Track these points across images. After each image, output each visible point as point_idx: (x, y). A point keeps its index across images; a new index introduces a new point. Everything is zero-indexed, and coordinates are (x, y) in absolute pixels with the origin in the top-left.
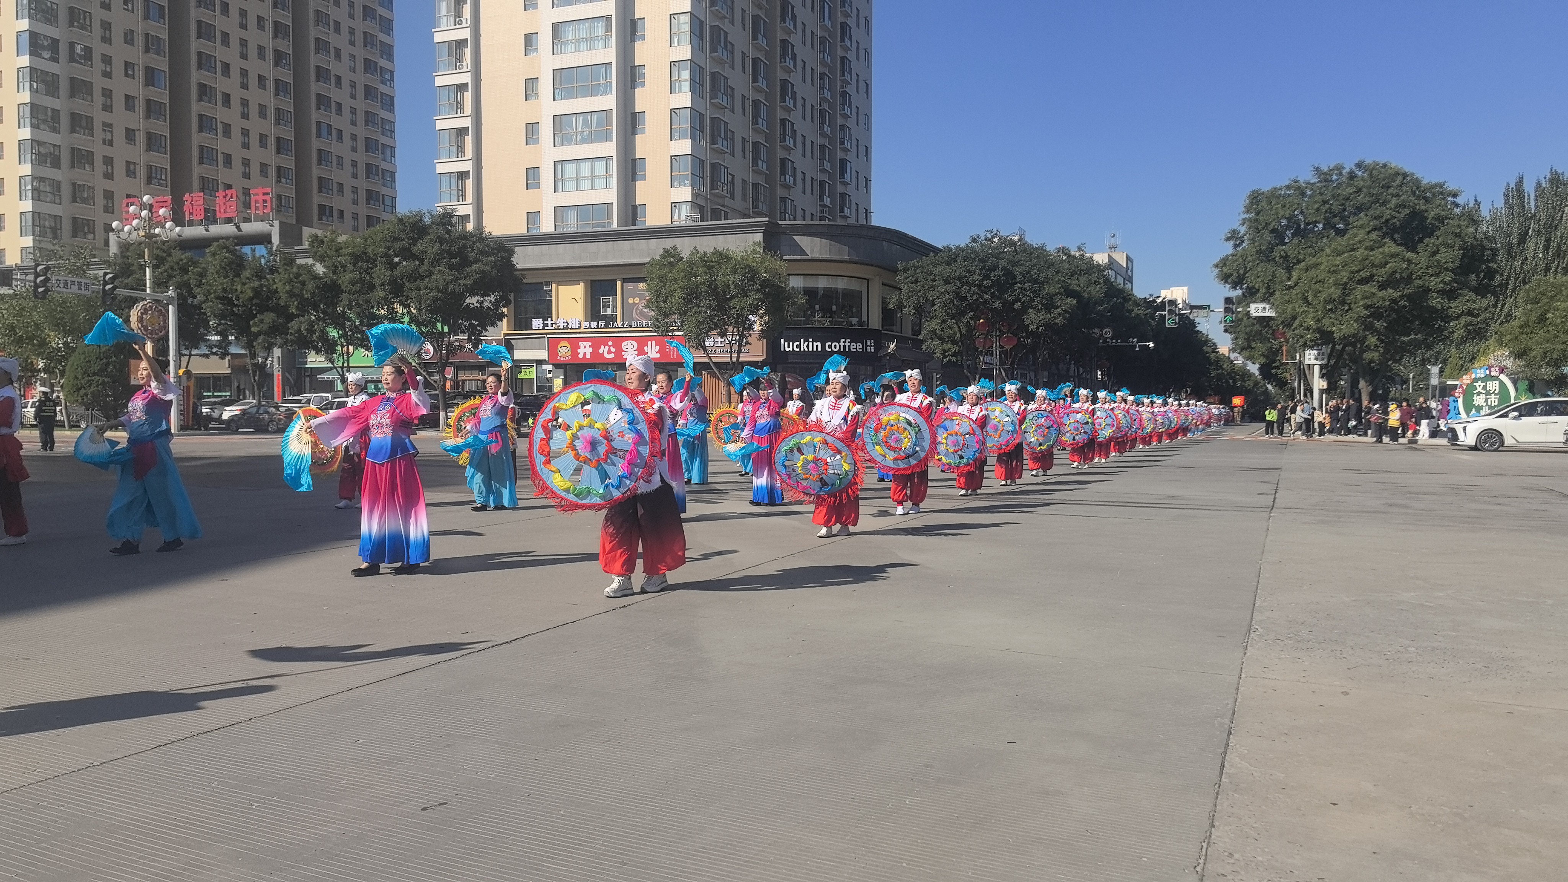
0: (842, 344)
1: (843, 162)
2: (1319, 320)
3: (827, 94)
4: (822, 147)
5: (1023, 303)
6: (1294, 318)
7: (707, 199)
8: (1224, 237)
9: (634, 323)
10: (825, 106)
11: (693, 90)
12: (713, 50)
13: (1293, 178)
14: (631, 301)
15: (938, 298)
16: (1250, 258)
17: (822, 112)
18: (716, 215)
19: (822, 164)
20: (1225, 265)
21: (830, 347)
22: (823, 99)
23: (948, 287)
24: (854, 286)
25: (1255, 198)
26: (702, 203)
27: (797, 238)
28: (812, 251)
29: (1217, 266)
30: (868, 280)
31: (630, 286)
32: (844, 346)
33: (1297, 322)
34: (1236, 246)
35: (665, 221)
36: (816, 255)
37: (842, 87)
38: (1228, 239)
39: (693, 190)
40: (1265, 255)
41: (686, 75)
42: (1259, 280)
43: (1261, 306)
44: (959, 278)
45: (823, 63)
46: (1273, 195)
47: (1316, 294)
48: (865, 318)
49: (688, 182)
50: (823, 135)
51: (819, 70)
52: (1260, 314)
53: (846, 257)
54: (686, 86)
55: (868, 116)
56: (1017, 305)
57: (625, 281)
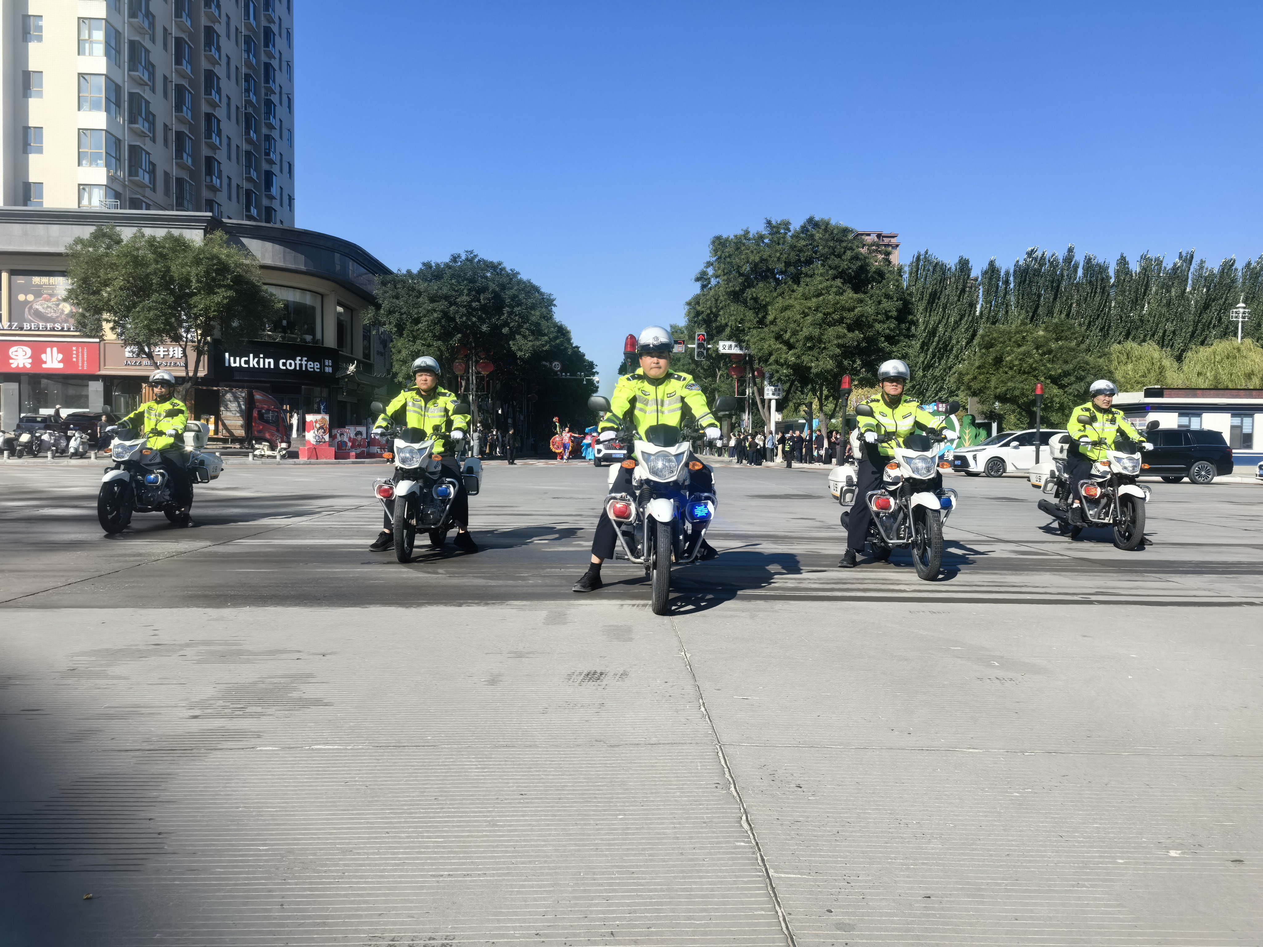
0: (298, 362)
1: (269, 176)
3: (253, 98)
4: (248, 153)
5: (510, 329)
7: (124, 186)
8: (694, 278)
9: (26, 326)
10: (250, 110)
11: (107, 54)
12: (133, 15)
14: (21, 297)
15: (425, 316)
16: (721, 298)
17: (248, 117)
18: (134, 203)
19: (248, 172)
20: (698, 303)
21: (284, 364)
22: (248, 102)
23: (435, 305)
24: (308, 299)
25: (719, 243)
26: (119, 189)
27: (245, 241)
28: (263, 256)
29: (689, 304)
30: (322, 296)
31: (20, 280)
32: (301, 365)
34: (703, 287)
35: (69, 203)
36: (268, 261)
37: (266, 95)
38: (697, 279)
39: (108, 171)
40: (736, 296)
41: (99, 35)
43: (728, 343)
44: (446, 297)
45: (248, 64)
46: (739, 243)
48: (319, 336)
49: (102, 162)
50: (249, 141)
51: (244, 70)
52: (727, 351)
53: (303, 267)
54: (99, 49)
55: (291, 132)
56: (505, 330)
57: (13, 273)
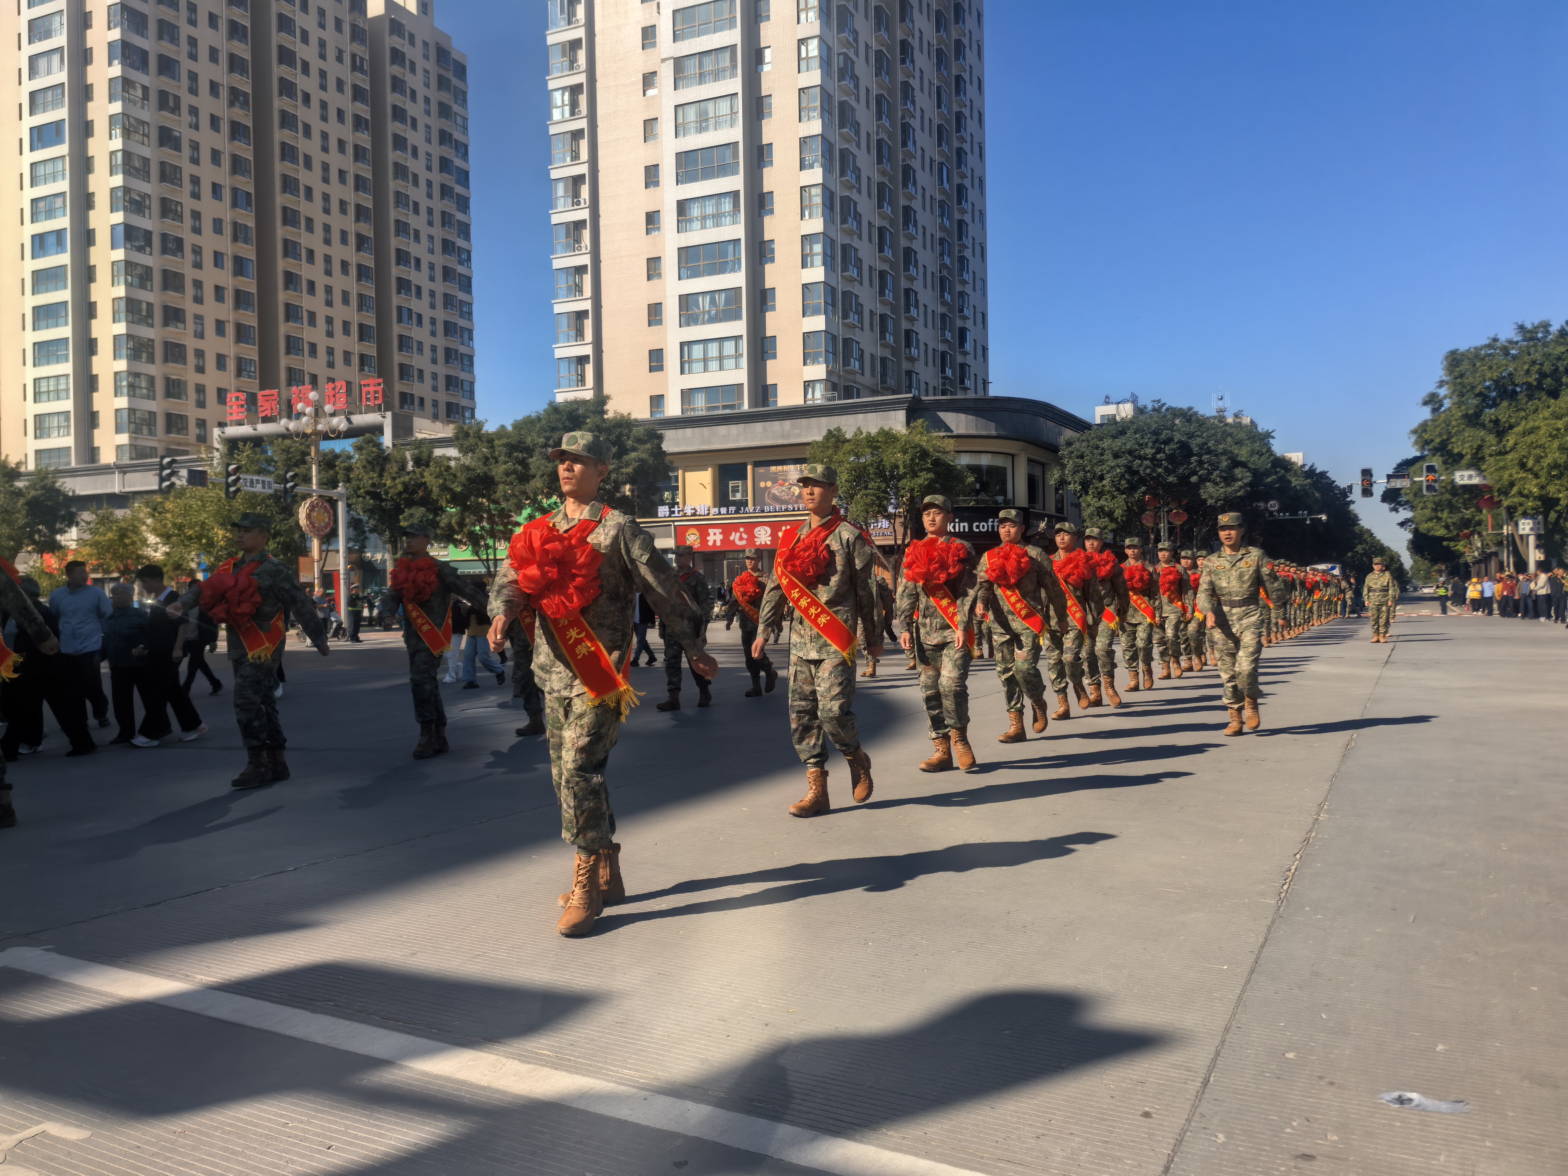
1: (963, 332)
2: (1542, 487)
3: (947, 260)
4: (943, 316)
5: (1200, 477)
6: (1512, 484)
7: (839, 376)
8: (1420, 401)
9: (766, 508)
10: (945, 273)
11: (824, 263)
12: (844, 221)
13: (1492, 336)
14: (762, 484)
15: (1108, 472)
16: (1454, 423)
17: (942, 280)
18: (848, 392)
19: (943, 334)
20: (1425, 431)
21: (978, 527)
22: (943, 266)
23: (1119, 461)
24: (999, 462)
25: (1454, 360)
26: (836, 380)
27: (942, 415)
28: (957, 427)
29: (1414, 432)
30: (1013, 456)
31: (761, 470)
33: (1515, 490)
34: (1434, 411)
35: (798, 401)
36: (962, 431)
37: (960, 252)
38: (1425, 403)
39: (827, 367)
40: (1473, 420)
41: (818, 248)
42: (1467, 445)
43: (1466, 473)
44: (1130, 452)
45: (942, 228)
46: (1476, 357)
47: (1538, 460)
49: (821, 359)
50: (944, 303)
51: (938, 235)
52: (1466, 482)
53: (993, 433)
54: (818, 260)
55: (984, 282)
56: (1194, 479)
57: (756, 464)
